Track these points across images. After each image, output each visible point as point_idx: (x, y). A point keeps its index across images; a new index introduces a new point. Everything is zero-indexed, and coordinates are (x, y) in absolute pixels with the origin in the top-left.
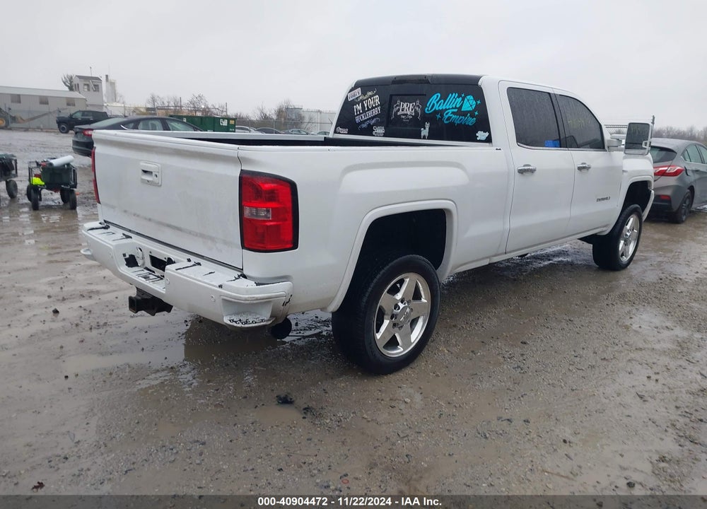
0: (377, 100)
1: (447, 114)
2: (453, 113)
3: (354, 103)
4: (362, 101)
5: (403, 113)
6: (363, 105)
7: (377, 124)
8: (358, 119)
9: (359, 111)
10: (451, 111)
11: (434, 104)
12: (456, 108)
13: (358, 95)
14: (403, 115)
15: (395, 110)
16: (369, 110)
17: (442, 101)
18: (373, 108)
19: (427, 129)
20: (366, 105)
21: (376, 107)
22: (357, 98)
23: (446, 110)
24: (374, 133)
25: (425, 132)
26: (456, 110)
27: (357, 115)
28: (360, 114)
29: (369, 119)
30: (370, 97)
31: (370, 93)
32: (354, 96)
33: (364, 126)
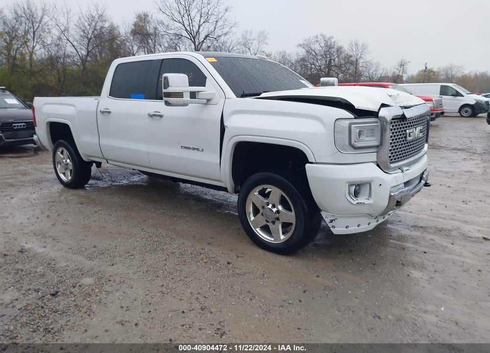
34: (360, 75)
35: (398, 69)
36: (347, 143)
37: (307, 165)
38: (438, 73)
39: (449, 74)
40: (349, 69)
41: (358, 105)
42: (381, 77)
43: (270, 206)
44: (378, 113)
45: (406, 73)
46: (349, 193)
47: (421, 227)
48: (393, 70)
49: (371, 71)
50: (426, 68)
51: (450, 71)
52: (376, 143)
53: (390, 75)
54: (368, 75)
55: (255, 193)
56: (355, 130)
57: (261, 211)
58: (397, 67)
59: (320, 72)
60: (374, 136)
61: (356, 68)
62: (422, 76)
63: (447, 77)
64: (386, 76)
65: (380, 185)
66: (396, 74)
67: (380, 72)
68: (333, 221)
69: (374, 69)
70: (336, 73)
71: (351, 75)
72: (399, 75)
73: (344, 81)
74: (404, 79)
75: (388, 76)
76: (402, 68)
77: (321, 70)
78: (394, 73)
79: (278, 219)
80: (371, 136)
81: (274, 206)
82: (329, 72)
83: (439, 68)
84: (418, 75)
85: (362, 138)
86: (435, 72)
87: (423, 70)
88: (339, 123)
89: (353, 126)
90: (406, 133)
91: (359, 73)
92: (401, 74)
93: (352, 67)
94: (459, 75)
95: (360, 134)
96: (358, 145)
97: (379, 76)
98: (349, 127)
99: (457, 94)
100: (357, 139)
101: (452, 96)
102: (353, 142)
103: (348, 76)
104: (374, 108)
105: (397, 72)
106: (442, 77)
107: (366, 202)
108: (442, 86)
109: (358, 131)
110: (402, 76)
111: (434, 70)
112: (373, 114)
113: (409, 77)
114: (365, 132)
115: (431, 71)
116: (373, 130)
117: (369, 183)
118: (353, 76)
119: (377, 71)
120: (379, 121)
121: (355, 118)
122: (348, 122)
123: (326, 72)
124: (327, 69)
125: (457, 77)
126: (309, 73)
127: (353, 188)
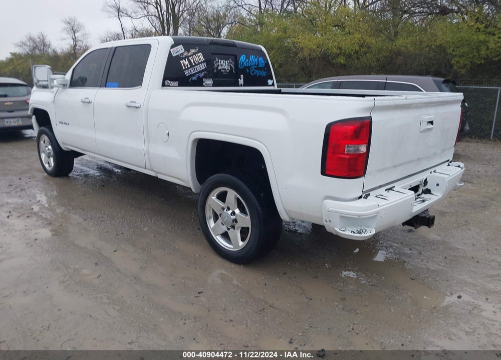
0: (202, 57)
1: (252, 69)
2: (255, 68)
3: (179, 58)
4: (187, 57)
5: (222, 68)
6: (189, 61)
7: (206, 77)
8: (187, 73)
9: (187, 66)
10: (253, 67)
11: (243, 62)
12: (255, 65)
13: (182, 52)
14: (223, 69)
15: (216, 66)
16: (196, 65)
17: (247, 60)
18: (199, 63)
19: (242, 79)
20: (192, 61)
21: (202, 62)
22: (182, 54)
23: (251, 66)
24: (204, 84)
25: (241, 81)
26: (256, 67)
27: (186, 69)
28: (188, 68)
29: (198, 72)
30: (195, 54)
31: (193, 51)
32: (178, 52)
33: (194, 78)
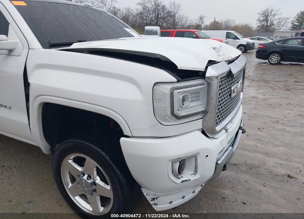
34: (177, 24)
35: (199, 21)
36: (169, 113)
37: (122, 139)
38: (221, 24)
39: (227, 25)
40: (169, 20)
41: (182, 65)
42: (189, 26)
43: (85, 177)
44: (204, 73)
45: (203, 23)
46: (173, 171)
47: (234, 164)
48: (196, 21)
49: (183, 22)
50: (215, 20)
51: (228, 23)
52: (201, 108)
53: (194, 24)
54: (181, 24)
55: (69, 161)
56: (178, 97)
57: (78, 179)
58: (198, 20)
59: (152, 22)
60: (198, 100)
61: (174, 20)
62: (213, 26)
63: (226, 26)
64: (192, 25)
65: (207, 156)
66: (198, 24)
67: (188, 22)
68: (155, 199)
69: (185, 20)
70: (162, 22)
71: (171, 24)
72: (199, 25)
73: (167, 28)
74: (202, 27)
75: (193, 25)
76: (201, 21)
77: (152, 20)
78: (197, 23)
79: (95, 190)
80: (197, 100)
81: (89, 177)
82: (157, 22)
83: (222, 21)
84: (211, 25)
85: (186, 104)
86: (220, 23)
87: (213, 22)
88: (158, 88)
89: (176, 91)
90: (231, 90)
91: (176, 23)
92: (200, 24)
93: (171, 19)
94: (233, 25)
95: (184, 100)
96: (182, 113)
97: (188, 25)
98: (171, 94)
99: (236, 38)
100: (180, 106)
101: (233, 39)
102: (176, 111)
103: (169, 25)
104: (200, 67)
105: (198, 23)
106: (224, 27)
107: (193, 178)
108: (227, 32)
109: (181, 97)
110: (201, 25)
111: (219, 22)
112: (199, 75)
113: (205, 26)
114: (190, 96)
115: (217, 23)
116: (198, 93)
117: (195, 157)
118: (172, 25)
119: (186, 22)
120: (205, 83)
121: (178, 81)
122: (169, 87)
123: (156, 22)
124: (156, 20)
125: (232, 27)
126: (145, 22)
127: (177, 165)
